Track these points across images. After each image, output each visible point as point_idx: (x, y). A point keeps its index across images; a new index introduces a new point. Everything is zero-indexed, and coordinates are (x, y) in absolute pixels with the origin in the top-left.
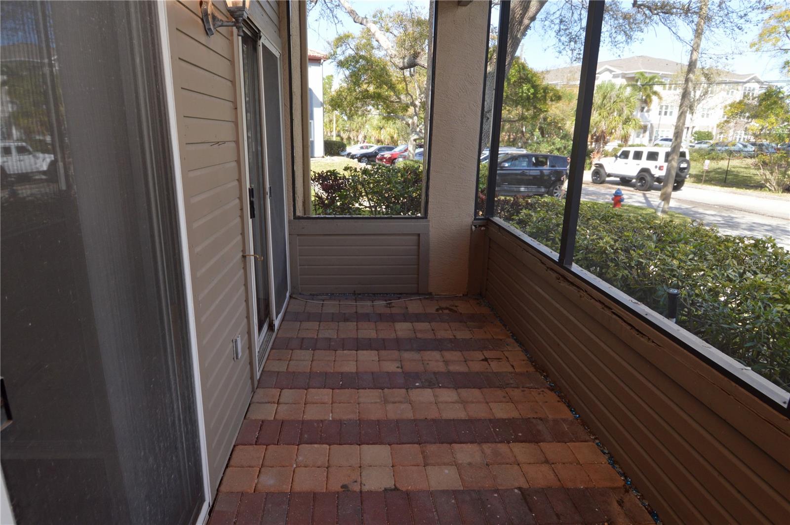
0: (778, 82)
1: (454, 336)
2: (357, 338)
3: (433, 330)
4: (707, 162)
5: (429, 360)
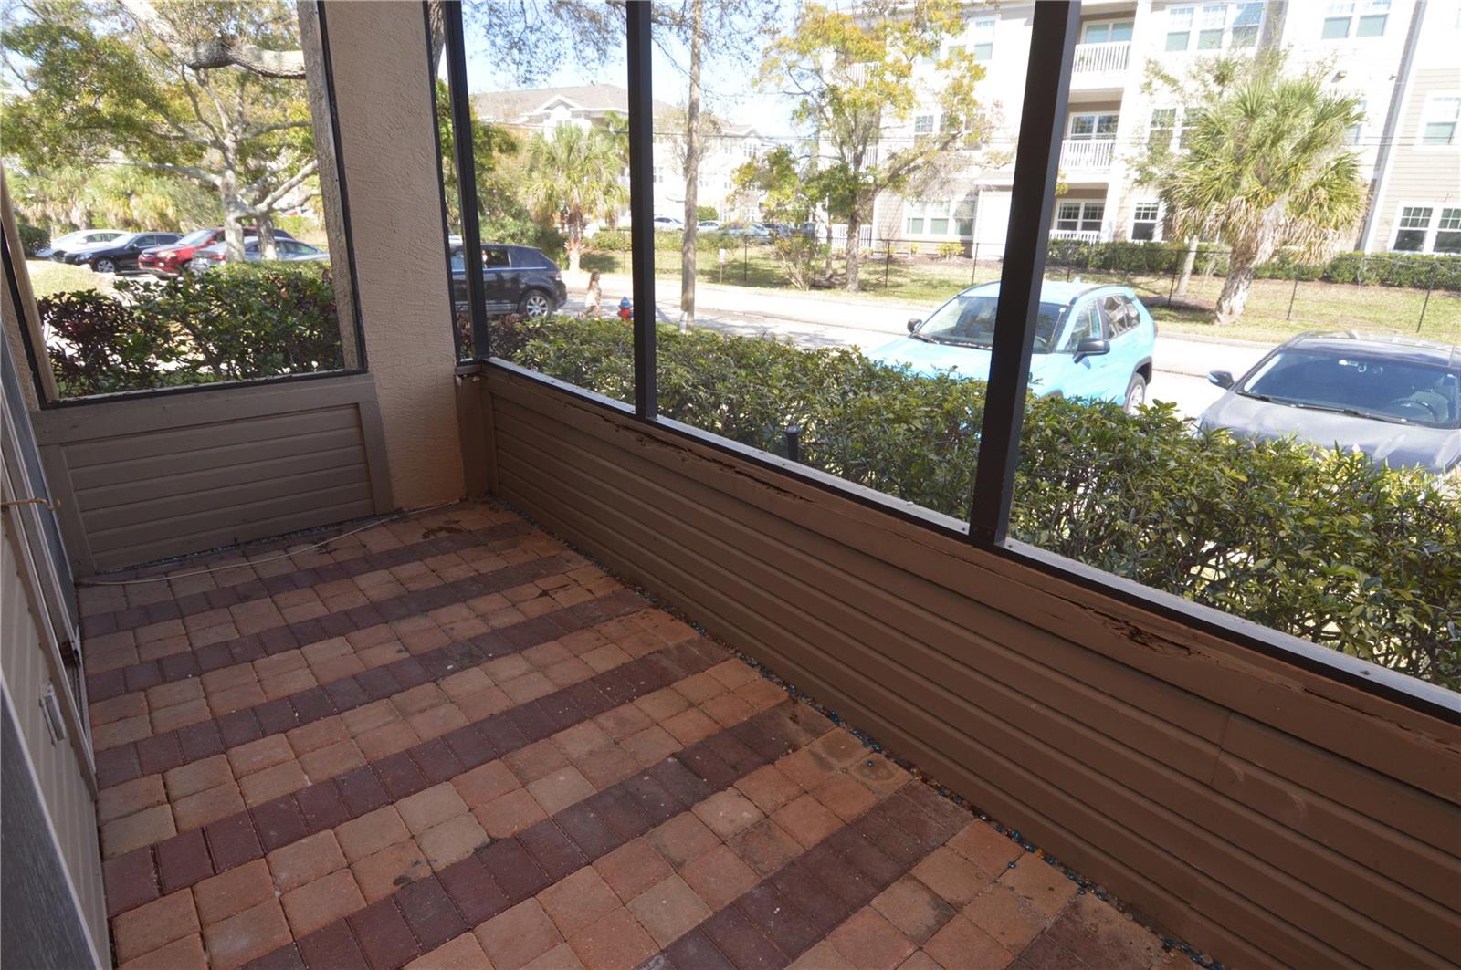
0: (787, 138)
1: (477, 571)
2: (288, 626)
3: (433, 571)
4: (722, 251)
5: (452, 623)
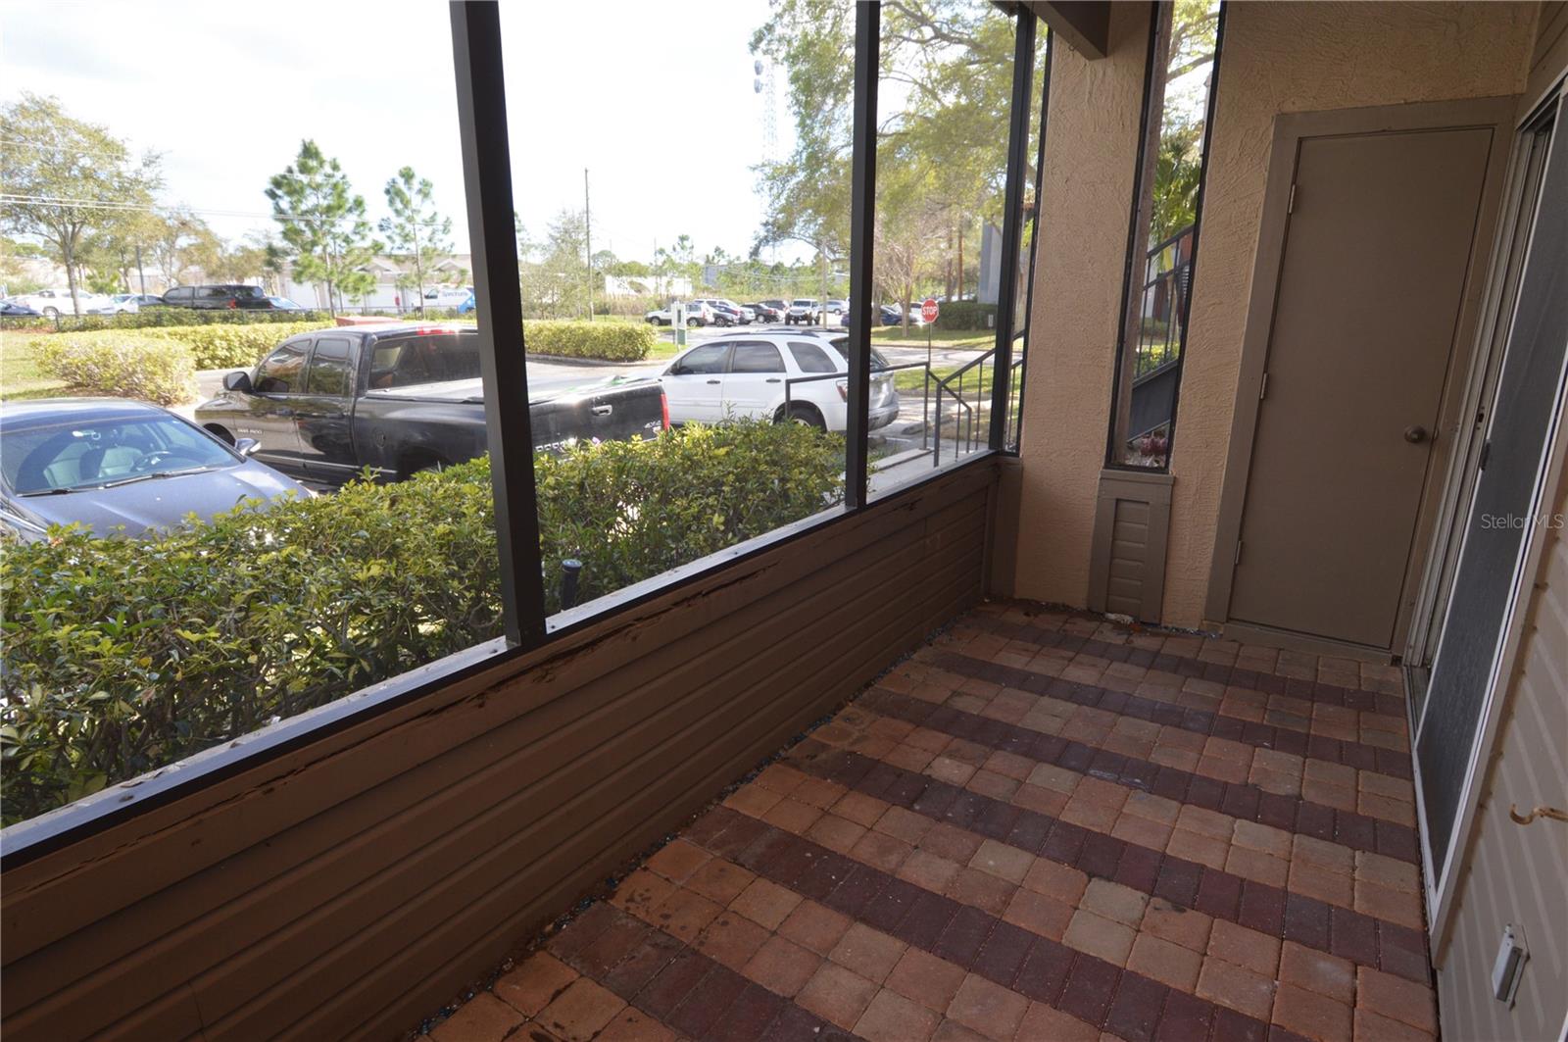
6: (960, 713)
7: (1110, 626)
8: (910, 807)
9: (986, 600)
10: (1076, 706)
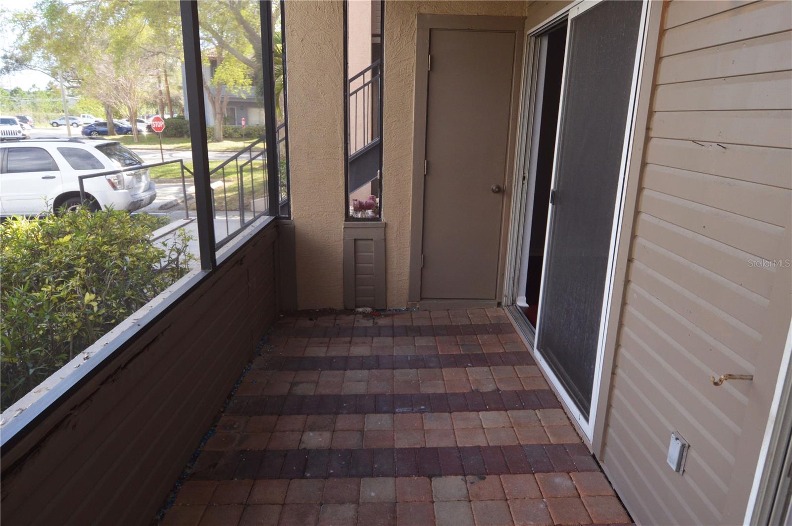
6: (303, 397)
7: (361, 316)
8: (303, 477)
9: (282, 316)
10: (367, 371)
